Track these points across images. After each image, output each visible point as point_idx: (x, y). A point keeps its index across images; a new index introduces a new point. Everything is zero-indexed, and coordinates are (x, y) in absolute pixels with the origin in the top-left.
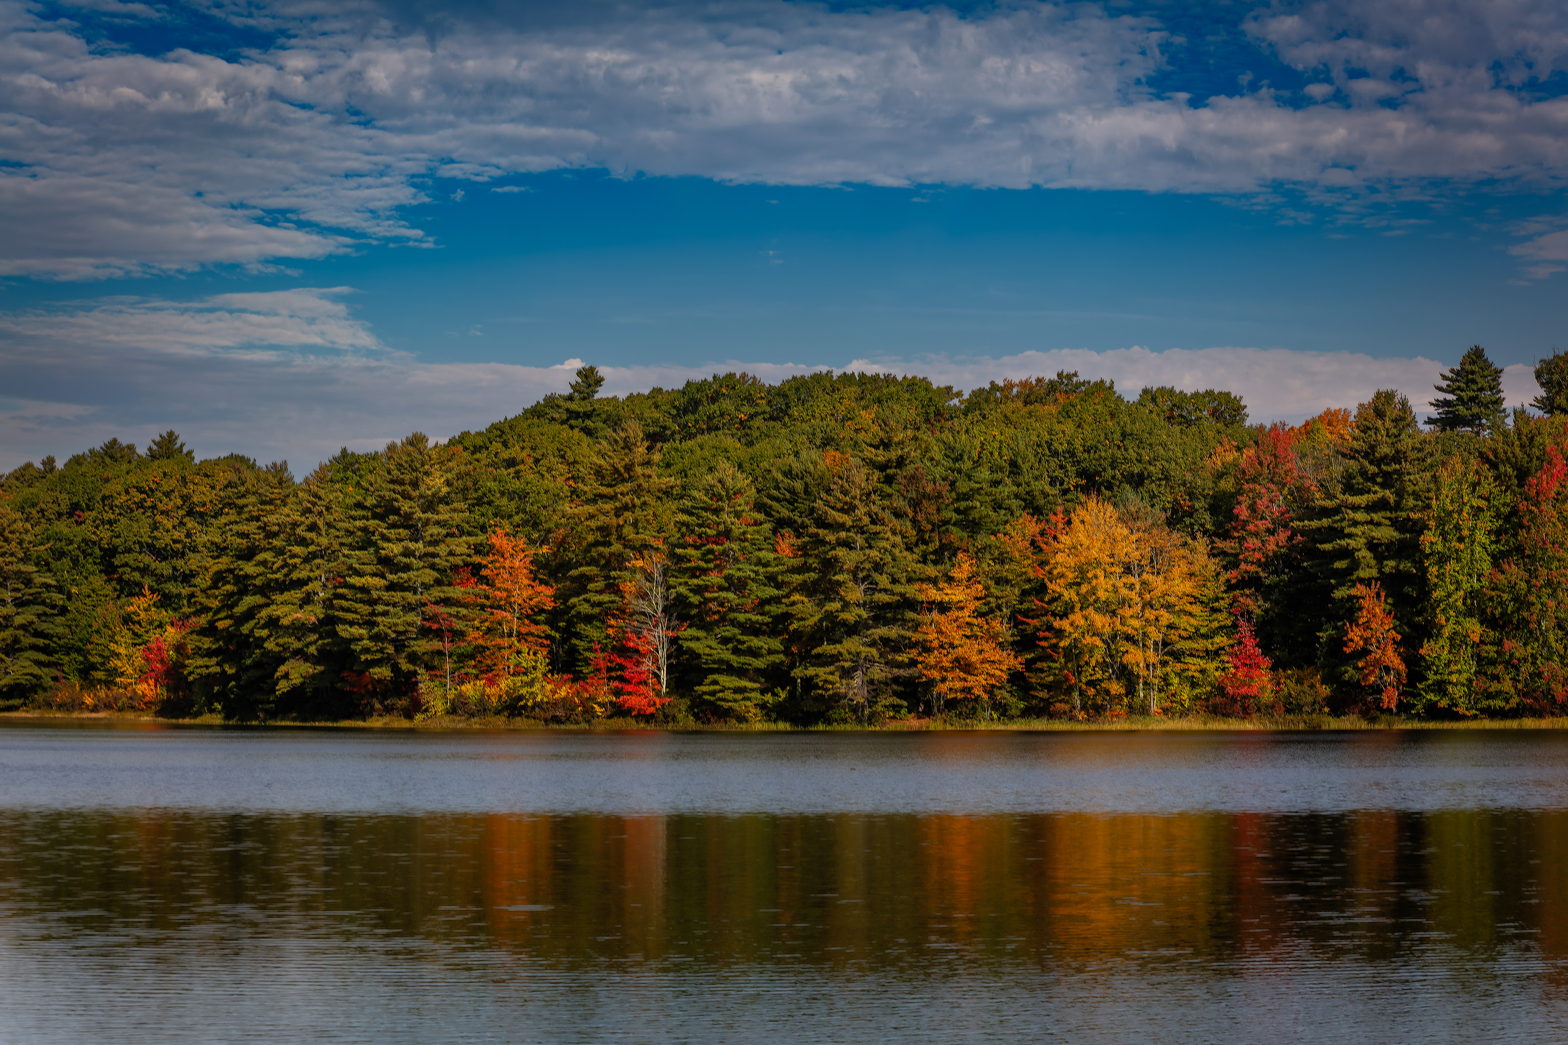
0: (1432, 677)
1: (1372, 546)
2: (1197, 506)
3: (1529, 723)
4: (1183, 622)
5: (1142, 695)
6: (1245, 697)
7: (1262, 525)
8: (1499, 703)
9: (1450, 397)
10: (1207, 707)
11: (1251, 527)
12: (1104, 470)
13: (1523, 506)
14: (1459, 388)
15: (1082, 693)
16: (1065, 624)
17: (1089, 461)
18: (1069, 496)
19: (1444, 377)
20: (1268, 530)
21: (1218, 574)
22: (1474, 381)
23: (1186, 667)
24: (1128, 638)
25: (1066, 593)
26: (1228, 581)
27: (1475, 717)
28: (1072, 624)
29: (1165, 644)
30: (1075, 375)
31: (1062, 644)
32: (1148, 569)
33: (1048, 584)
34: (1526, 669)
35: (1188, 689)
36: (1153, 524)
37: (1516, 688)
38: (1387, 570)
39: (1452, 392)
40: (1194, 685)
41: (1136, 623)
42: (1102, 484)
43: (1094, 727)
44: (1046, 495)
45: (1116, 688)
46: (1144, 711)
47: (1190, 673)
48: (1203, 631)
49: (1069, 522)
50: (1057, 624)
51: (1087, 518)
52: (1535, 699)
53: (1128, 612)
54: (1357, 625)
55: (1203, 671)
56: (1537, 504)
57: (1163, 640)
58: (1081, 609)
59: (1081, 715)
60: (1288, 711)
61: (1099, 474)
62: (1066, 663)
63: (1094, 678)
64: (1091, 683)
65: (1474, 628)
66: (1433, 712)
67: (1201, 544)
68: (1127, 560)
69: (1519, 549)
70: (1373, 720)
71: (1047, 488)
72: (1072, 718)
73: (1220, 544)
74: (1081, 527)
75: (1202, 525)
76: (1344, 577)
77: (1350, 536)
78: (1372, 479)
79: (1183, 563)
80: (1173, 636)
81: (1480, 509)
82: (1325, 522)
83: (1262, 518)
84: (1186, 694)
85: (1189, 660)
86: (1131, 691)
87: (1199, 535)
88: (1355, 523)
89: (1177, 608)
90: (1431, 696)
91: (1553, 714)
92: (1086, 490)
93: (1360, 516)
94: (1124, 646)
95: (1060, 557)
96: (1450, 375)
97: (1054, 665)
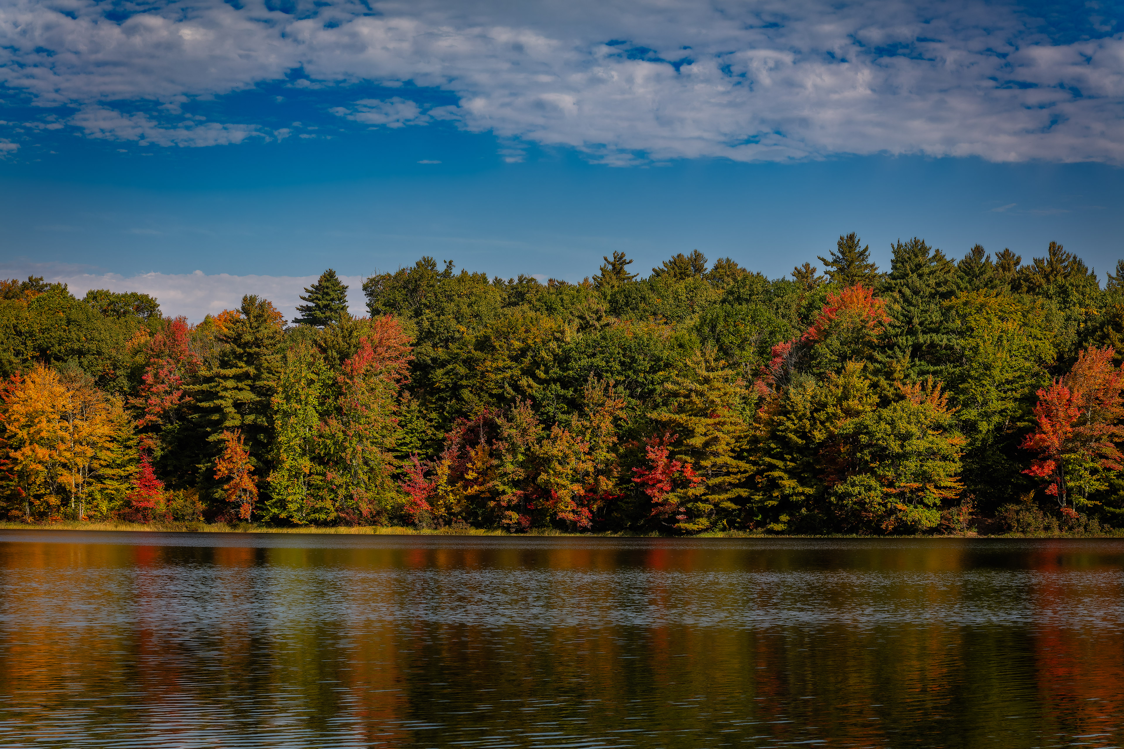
0: (276, 497)
1: (238, 405)
2: (118, 374)
3: (343, 530)
4: (104, 455)
5: (73, 506)
6: (145, 509)
7: (161, 388)
8: (323, 516)
9: (311, 304)
10: (119, 515)
11: (154, 389)
12: (53, 345)
13: (340, 378)
14: (317, 298)
15: (31, 504)
16: (18, 455)
17: (41, 339)
18: (27, 364)
19: (307, 291)
20: (166, 392)
21: (130, 422)
22: (327, 294)
23: (104, 486)
24: (64, 466)
25: (20, 432)
26: (136, 427)
27: (306, 525)
28: (23, 454)
29: (91, 470)
30: (41, 279)
31: (16, 469)
32: (79, 417)
33: (7, 426)
34: (342, 492)
35: (106, 502)
36: (85, 386)
37: (334, 506)
38: (247, 422)
39: (312, 301)
40: (111, 500)
41: (68, 454)
42: (51, 355)
43: (38, 528)
44: (10, 363)
45: (54, 500)
46: (74, 517)
47: (109, 491)
48: (118, 462)
49: (23, 382)
50: (12, 454)
51: (38, 380)
52: (347, 513)
53: (63, 447)
54: (224, 460)
55: (117, 490)
56: (351, 378)
57: (89, 467)
58: (30, 444)
59: (30, 519)
60: (176, 519)
61: (48, 348)
62: (19, 482)
63: (38, 493)
64: (38, 497)
65: (306, 464)
66: (277, 522)
67: (118, 401)
68: (64, 409)
69: (339, 410)
70: (235, 526)
71: (12, 358)
72: (23, 522)
73: (133, 401)
74: (32, 386)
75: (121, 388)
76: (217, 426)
77: (222, 398)
78: (240, 357)
79: (104, 413)
80: (95, 464)
81: (312, 381)
82: (205, 387)
83: (163, 382)
84: (104, 506)
85: (108, 482)
86: (65, 502)
87: (117, 394)
88: (226, 389)
89: (100, 445)
90: (275, 511)
91: (359, 524)
92: (37, 359)
93: (230, 384)
94: (60, 470)
95: (15, 407)
96: (311, 289)
97: (11, 483)
